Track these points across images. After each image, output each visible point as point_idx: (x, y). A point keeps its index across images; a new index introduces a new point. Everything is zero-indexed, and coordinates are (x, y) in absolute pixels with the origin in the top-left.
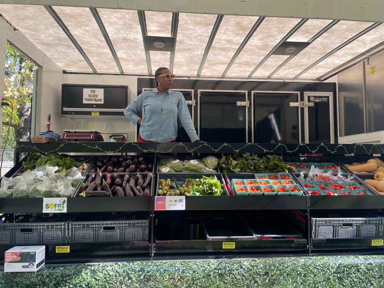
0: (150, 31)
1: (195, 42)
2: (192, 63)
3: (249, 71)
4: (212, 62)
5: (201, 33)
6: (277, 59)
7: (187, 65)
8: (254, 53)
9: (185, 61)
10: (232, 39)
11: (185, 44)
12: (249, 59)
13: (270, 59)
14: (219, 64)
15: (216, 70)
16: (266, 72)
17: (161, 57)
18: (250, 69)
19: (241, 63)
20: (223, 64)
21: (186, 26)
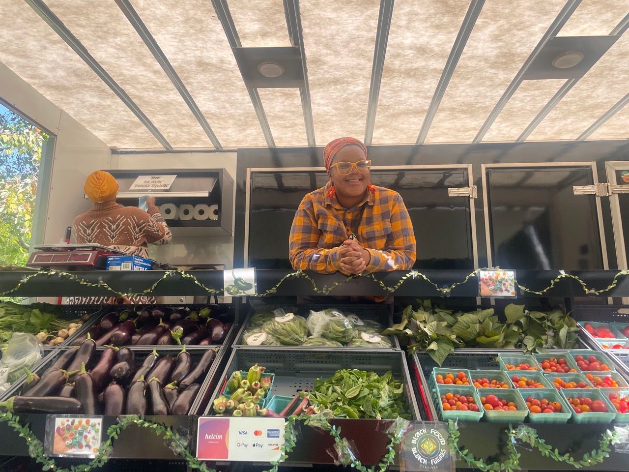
0: (244, 37)
1: (347, 61)
2: (349, 115)
3: (475, 129)
4: (391, 111)
5: (355, 32)
6: (537, 92)
7: (340, 121)
8: (481, 78)
9: (334, 112)
10: (428, 43)
11: (325, 67)
12: (471, 97)
13: (518, 94)
14: (406, 113)
15: (402, 131)
16: (511, 129)
17: (284, 106)
18: (476, 123)
19: (455, 108)
20: (416, 112)
21: (316, 12)
